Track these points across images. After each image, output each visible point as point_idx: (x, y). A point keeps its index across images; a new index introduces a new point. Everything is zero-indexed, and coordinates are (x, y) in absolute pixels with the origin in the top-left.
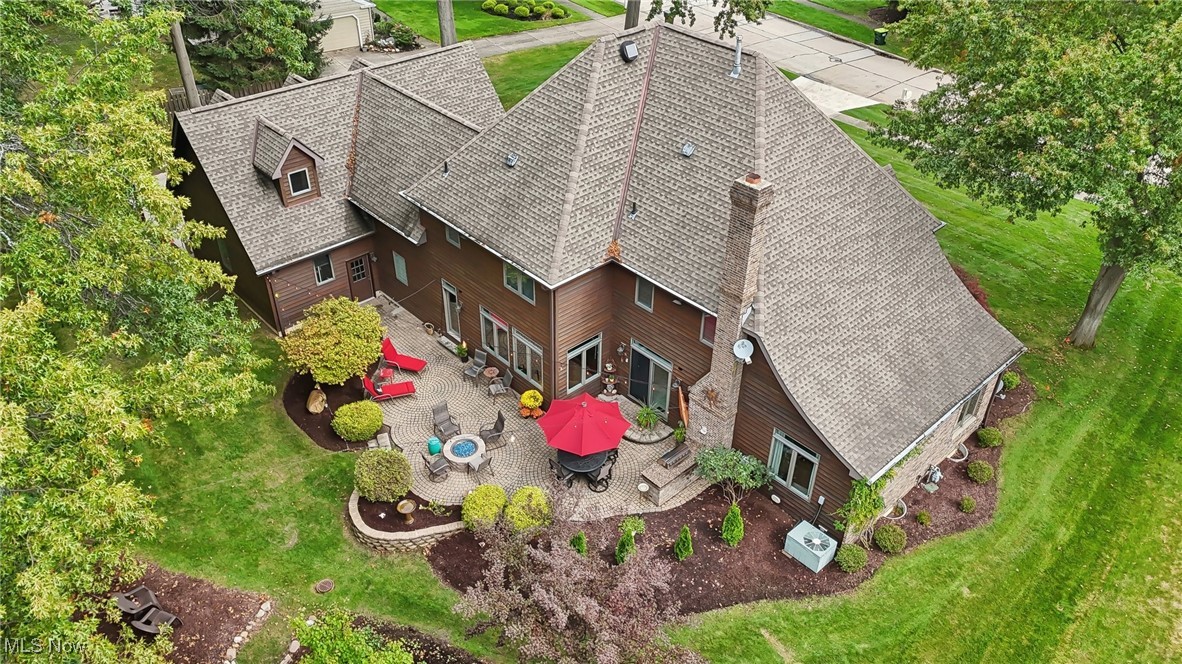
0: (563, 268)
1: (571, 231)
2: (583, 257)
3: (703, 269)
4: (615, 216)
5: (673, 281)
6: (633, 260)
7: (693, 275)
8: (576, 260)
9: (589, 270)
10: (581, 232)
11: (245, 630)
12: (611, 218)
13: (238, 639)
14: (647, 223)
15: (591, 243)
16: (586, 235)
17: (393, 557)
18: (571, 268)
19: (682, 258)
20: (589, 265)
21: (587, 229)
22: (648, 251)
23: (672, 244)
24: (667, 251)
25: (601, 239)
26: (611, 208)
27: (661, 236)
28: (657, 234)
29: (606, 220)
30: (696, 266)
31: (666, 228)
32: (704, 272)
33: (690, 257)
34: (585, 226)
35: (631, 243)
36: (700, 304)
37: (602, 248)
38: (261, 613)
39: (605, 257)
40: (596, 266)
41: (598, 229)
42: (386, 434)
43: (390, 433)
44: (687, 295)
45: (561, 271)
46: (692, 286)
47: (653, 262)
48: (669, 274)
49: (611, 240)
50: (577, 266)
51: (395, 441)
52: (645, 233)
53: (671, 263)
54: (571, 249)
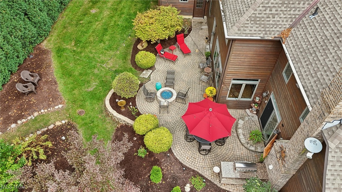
0: (242, 29)
1: (261, 8)
2: (260, 28)
3: (328, 73)
4: (301, 12)
5: (303, 71)
6: (291, 45)
7: (318, 74)
8: (254, 28)
9: (259, 38)
10: (268, 12)
11: (47, 109)
12: (297, 12)
13: (42, 111)
14: (317, 25)
15: (271, 22)
16: (271, 16)
17: (108, 119)
18: (248, 32)
19: (321, 58)
20: (262, 35)
21: (274, 11)
22: (303, 43)
23: (322, 46)
24: (315, 49)
25: (281, 23)
26: (301, 5)
27: (319, 37)
28: (317, 35)
29: (292, 12)
30: (325, 68)
31: (326, 33)
32: (328, 76)
33: (327, 60)
34: (274, 9)
35: (298, 33)
36: (308, 96)
37: (278, 29)
38: (57, 107)
39: (276, 35)
40: (266, 38)
41: (282, 15)
42: (152, 71)
43: (153, 71)
44: (304, 85)
45: (239, 30)
46: (312, 80)
47: (301, 52)
48: (304, 64)
49: (288, 26)
50: (253, 32)
51: (152, 75)
52: (310, 31)
53: (311, 58)
54: (254, 20)
